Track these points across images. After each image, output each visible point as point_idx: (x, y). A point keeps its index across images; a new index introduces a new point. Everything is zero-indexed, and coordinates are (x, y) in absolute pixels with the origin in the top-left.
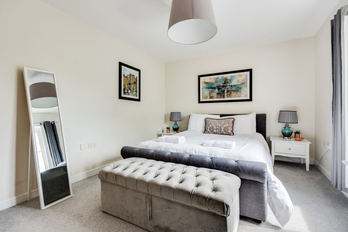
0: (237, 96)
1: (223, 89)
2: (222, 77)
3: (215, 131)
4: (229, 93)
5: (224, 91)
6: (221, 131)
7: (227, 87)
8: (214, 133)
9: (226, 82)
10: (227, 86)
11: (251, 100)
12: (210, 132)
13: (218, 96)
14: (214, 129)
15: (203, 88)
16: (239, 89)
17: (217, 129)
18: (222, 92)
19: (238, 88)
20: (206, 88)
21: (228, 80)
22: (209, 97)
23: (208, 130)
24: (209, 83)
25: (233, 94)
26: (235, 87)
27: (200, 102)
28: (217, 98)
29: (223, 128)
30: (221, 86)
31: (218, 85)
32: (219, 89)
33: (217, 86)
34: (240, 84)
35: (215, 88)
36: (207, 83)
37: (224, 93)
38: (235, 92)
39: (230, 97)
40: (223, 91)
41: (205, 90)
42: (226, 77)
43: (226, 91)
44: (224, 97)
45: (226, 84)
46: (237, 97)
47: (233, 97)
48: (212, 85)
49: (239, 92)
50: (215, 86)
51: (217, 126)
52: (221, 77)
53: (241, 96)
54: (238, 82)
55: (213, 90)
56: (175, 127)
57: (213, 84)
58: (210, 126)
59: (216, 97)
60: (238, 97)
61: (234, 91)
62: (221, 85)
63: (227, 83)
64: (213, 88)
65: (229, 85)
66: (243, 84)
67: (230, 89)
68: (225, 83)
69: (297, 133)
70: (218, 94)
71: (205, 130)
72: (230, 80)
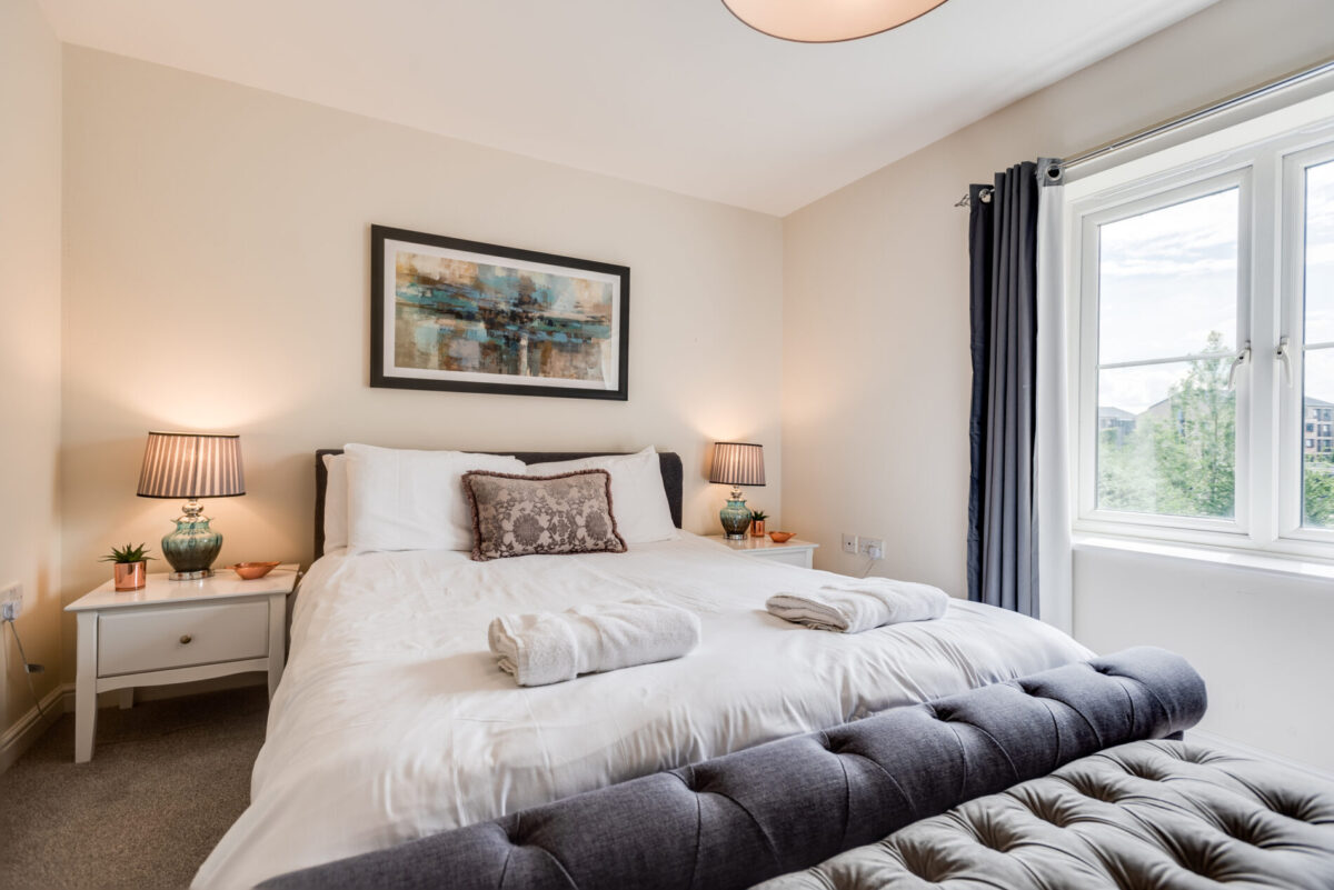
0: (573, 371)
1: (512, 328)
2: (510, 270)
3: (544, 539)
4: (538, 354)
5: (519, 340)
6: (572, 536)
7: (529, 325)
8: (540, 550)
9: (526, 299)
10: (531, 320)
11: (621, 394)
12: (518, 547)
13: (488, 360)
14: (542, 529)
15: (400, 306)
16: (580, 341)
17: (552, 529)
18: (507, 344)
19: (576, 336)
20: (422, 307)
21: (535, 291)
22: (435, 360)
23: (509, 538)
24: (441, 281)
25: (558, 360)
26: (565, 330)
27: (378, 379)
28: (483, 368)
29: (581, 521)
30: (503, 312)
31: (487, 306)
32: (492, 325)
33: (485, 310)
34: (587, 322)
35: (470, 317)
36: (425, 281)
37: (517, 350)
38: (564, 354)
39: (544, 372)
40: (513, 342)
41: (413, 316)
42: (526, 275)
43: (524, 342)
44: (516, 371)
45: (525, 307)
46: (571, 376)
47: (554, 376)
48: (455, 296)
49: (580, 357)
50: (474, 305)
51: (552, 514)
52: (503, 268)
53: (586, 374)
54: (579, 312)
55: (463, 324)
56: (182, 540)
57: (463, 296)
58: (515, 513)
59: (477, 364)
60: (578, 378)
61: (561, 347)
62: (503, 306)
63: (529, 303)
64: (459, 316)
65: (541, 318)
66: (597, 321)
67: (543, 336)
68: (520, 303)
69: (758, 517)
70: (486, 349)
71: (481, 540)
72: (545, 295)
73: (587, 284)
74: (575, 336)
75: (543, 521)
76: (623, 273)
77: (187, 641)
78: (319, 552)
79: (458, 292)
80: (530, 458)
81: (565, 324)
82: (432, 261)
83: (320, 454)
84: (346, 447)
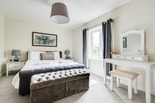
1: (46, 41)
4: (48, 43)
6: (50, 58)
8: (47, 60)
11: (56, 46)
12: (45, 59)
15: (35, 39)
20: (37, 39)
22: (38, 43)
23: (44, 59)
25: (50, 43)
27: (33, 45)
28: (43, 44)
35: (42, 40)
36: (37, 36)
40: (46, 42)
42: (47, 36)
43: (47, 42)
44: (46, 44)
47: (50, 45)
49: (52, 43)
50: (42, 39)
52: (45, 35)
58: (44, 57)
60: (52, 45)
61: (50, 42)
62: (45, 39)
64: (40, 40)
65: (48, 40)
66: (54, 40)
68: (46, 38)
69: (70, 57)
70: (43, 42)
71: (41, 59)
72: (49, 37)
73: (53, 37)
74: (52, 41)
75: (47, 57)
76: (56, 35)
77: (16, 67)
78: (27, 60)
79: (40, 38)
80: (47, 52)
81: (51, 40)
82: (38, 35)
83: (27, 52)
84: (30, 51)
